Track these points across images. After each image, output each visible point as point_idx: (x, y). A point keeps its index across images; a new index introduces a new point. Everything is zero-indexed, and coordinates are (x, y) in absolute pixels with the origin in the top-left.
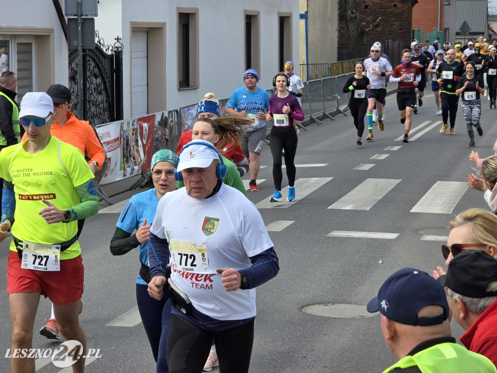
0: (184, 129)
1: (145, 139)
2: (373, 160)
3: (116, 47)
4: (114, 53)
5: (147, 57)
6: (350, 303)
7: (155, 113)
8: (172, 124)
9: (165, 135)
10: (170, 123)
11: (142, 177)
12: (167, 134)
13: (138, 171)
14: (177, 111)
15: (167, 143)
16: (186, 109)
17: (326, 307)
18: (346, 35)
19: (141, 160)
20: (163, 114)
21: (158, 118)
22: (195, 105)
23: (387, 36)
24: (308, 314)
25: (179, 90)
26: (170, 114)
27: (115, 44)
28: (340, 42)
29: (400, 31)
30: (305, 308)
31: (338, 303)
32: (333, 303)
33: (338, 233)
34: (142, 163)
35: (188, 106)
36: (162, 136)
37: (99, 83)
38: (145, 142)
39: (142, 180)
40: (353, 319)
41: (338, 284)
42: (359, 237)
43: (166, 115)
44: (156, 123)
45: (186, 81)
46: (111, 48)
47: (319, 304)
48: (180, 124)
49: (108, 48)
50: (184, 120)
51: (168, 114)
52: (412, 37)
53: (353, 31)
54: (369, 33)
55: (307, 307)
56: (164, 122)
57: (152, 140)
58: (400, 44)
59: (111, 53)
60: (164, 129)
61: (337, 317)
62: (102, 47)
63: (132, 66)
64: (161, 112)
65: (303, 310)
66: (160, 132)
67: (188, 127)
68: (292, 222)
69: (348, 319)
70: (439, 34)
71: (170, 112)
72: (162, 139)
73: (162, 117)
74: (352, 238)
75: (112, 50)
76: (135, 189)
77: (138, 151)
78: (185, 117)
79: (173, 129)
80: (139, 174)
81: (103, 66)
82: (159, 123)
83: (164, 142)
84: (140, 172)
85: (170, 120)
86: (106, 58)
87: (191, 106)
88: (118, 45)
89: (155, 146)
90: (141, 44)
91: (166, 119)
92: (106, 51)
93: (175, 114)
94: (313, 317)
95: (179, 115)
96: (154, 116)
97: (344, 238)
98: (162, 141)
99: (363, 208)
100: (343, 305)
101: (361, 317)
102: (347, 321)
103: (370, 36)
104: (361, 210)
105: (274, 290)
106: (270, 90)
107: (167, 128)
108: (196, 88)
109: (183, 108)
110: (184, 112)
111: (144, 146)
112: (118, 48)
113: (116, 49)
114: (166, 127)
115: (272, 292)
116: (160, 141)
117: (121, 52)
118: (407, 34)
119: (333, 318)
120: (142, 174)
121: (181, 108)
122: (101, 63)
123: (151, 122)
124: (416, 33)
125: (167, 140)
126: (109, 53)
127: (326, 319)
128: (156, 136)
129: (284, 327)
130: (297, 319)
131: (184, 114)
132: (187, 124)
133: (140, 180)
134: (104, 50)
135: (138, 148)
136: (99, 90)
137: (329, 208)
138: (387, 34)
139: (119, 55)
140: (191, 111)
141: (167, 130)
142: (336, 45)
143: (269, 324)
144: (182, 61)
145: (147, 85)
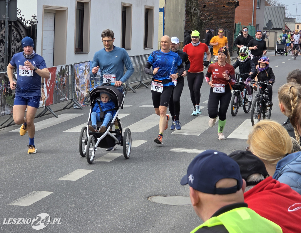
0: (76, 78)
1: (48, 83)
2: (204, 104)
3: (33, 22)
4: (31, 26)
5: (54, 30)
6: (182, 196)
7: (56, 66)
8: (68, 74)
9: (63, 81)
10: (66, 73)
11: (46, 109)
12: (64, 81)
13: (43, 105)
14: (72, 65)
15: (64, 87)
16: (78, 65)
17: (165, 198)
18: (191, 25)
19: (45, 98)
20: (62, 67)
21: (58, 70)
22: (84, 62)
23: (218, 26)
24: (152, 202)
25: (75, 54)
26: (67, 67)
27: (32, 19)
28: (187, 29)
29: (226, 24)
30: (150, 198)
31: (173, 195)
32: (170, 195)
33: (177, 150)
34: (46, 100)
35: (80, 63)
36: (61, 82)
37: (20, 45)
38: (48, 85)
39: (46, 111)
40: (183, 206)
41: (175, 183)
42: (191, 152)
43: (64, 67)
44: (57, 73)
45: (80, 48)
46: (29, 22)
47: (160, 195)
48: (74, 74)
49: (27, 22)
50: (76, 72)
51: (66, 67)
52: (234, 28)
53: (195, 22)
54: (206, 23)
55: (151, 197)
56: (62, 73)
57: (54, 84)
58: (226, 32)
59: (29, 26)
60: (62, 77)
61: (172, 204)
62: (23, 21)
63: (43, 36)
64: (61, 66)
65: (149, 199)
66: (59, 79)
67: (79, 77)
68: (146, 141)
69: (179, 206)
70: (252, 27)
71: (66, 66)
72: (61, 84)
73: (61, 69)
74: (187, 153)
75: (29, 24)
76: (41, 117)
77: (43, 91)
78: (77, 70)
79: (69, 77)
80: (43, 107)
81: (23, 34)
82: (59, 73)
83: (62, 86)
84: (44, 105)
85: (67, 71)
86: (25, 29)
87: (82, 63)
88: (34, 20)
89: (56, 88)
90: (50, 21)
91: (64, 71)
92: (26, 24)
93: (70, 68)
94: (155, 204)
95: (73, 68)
96: (55, 68)
97: (181, 152)
98: (61, 85)
99: (195, 134)
100: (177, 196)
101: (189, 205)
102: (179, 207)
103: (207, 26)
104: (194, 136)
105: (129, 185)
106: (137, 56)
107: (65, 77)
108: (87, 53)
109: (76, 64)
110: (77, 67)
111: (48, 88)
112: (34, 22)
113: (33, 23)
114: (63, 76)
115: (128, 186)
116: (59, 85)
117: (36, 25)
118: (231, 26)
119: (169, 205)
120: (46, 107)
121: (75, 64)
122: (22, 32)
123: (53, 72)
124: (236, 25)
125: (64, 85)
126: (28, 25)
127: (164, 206)
128: (57, 82)
129: (135, 210)
130: (144, 205)
131: (77, 68)
132: (78, 75)
133: (44, 111)
134: (24, 23)
135: (44, 89)
136: (20, 50)
137: (172, 133)
138: (218, 25)
139: (35, 27)
140: (81, 67)
141: (64, 78)
142: (183, 31)
143: (124, 208)
144: (78, 35)
145: (54, 49)
